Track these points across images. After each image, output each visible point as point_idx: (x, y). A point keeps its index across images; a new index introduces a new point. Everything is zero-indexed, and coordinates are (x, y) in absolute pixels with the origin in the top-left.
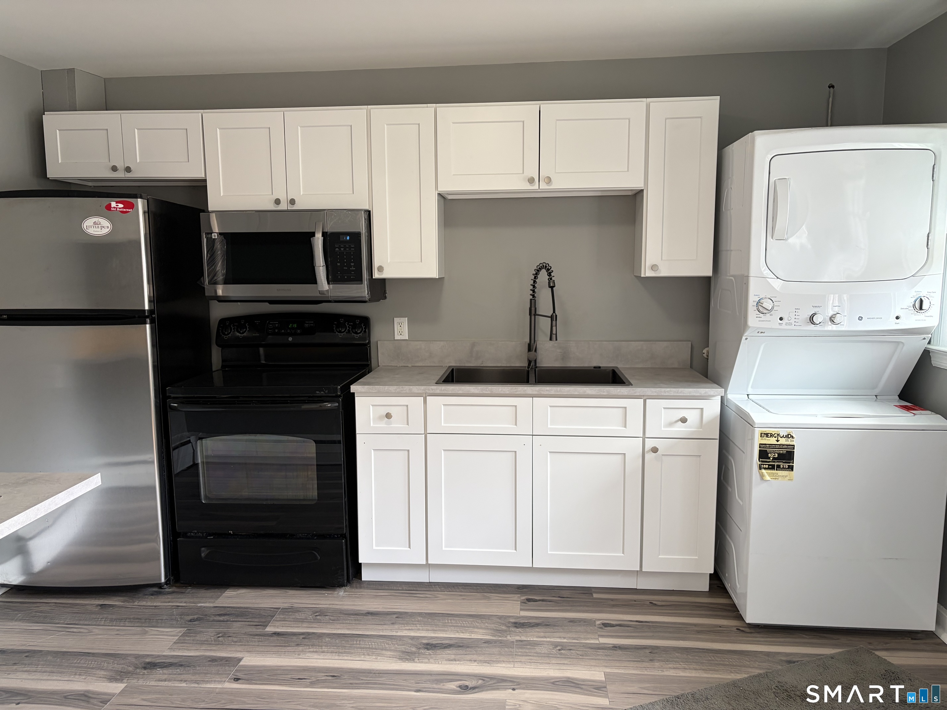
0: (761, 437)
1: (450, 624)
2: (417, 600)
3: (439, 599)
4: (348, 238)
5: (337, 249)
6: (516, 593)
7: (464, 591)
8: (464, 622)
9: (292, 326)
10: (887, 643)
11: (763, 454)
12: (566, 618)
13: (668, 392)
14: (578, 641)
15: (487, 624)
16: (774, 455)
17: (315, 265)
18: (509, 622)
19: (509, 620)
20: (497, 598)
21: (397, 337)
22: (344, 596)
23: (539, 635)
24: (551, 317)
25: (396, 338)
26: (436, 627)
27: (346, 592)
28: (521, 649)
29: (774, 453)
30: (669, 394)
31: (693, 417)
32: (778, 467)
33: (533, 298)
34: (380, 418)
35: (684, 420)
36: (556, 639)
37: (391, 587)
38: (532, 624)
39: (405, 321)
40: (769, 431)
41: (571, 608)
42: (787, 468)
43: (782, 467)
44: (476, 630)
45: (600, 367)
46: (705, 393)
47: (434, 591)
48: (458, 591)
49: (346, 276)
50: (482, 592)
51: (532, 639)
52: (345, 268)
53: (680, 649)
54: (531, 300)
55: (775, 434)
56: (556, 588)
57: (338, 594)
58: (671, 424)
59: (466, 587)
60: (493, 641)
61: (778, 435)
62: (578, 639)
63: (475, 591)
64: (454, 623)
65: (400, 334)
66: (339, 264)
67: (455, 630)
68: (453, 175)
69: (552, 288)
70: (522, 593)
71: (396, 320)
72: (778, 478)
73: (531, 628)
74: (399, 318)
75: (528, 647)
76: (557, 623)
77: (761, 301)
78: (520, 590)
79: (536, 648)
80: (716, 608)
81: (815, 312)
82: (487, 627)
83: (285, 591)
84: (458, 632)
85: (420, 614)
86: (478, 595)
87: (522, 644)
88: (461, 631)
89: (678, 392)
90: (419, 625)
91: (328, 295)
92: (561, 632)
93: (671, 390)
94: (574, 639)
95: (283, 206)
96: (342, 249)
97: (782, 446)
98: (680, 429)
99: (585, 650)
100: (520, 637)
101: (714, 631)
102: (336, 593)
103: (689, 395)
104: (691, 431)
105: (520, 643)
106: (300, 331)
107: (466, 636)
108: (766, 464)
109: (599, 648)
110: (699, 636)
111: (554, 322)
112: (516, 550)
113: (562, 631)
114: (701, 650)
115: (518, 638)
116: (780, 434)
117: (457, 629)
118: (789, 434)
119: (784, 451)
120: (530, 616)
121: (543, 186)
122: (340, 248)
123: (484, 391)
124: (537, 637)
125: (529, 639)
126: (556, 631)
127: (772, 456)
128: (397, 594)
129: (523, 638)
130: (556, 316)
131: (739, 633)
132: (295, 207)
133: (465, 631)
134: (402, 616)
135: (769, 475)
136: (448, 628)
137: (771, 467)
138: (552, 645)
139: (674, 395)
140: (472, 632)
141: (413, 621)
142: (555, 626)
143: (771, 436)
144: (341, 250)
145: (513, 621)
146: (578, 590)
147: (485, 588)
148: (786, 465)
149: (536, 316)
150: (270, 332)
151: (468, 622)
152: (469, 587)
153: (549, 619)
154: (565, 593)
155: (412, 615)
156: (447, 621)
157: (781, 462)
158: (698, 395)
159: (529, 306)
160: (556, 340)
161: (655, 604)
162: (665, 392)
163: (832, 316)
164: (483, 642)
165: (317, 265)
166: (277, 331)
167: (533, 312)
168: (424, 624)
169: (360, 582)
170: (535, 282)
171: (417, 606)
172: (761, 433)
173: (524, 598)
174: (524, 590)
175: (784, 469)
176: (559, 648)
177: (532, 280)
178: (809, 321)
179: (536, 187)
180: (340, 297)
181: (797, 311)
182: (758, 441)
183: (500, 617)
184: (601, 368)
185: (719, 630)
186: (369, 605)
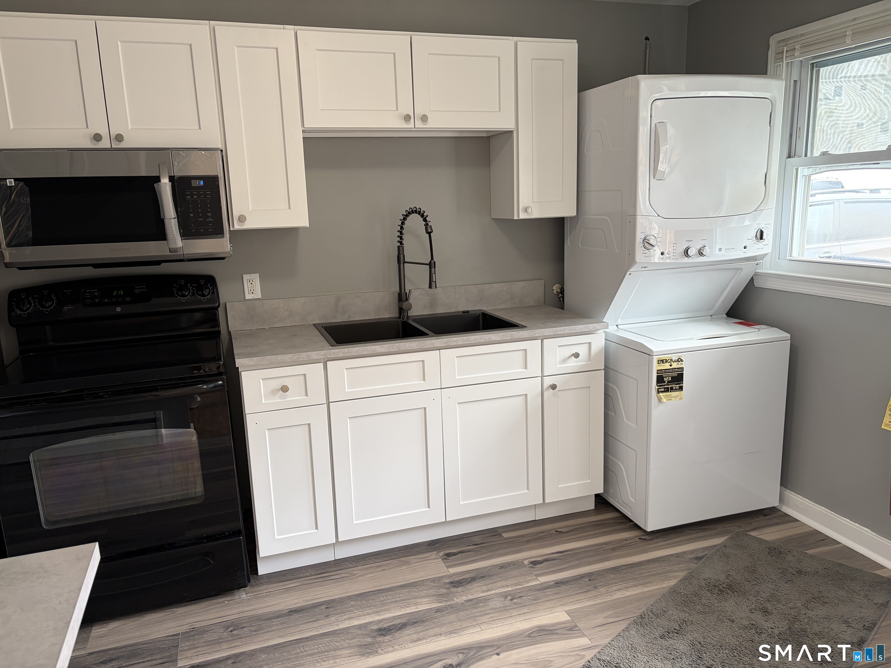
0: (658, 364)
1: (389, 601)
2: (333, 583)
3: (358, 577)
4: (202, 183)
5: (188, 197)
6: (431, 550)
7: (378, 561)
8: (401, 595)
9: (117, 293)
10: (750, 524)
11: (660, 379)
12: (495, 565)
13: (563, 330)
14: (521, 587)
15: (425, 591)
16: (669, 379)
17: (164, 216)
18: (446, 583)
19: (444, 581)
20: (416, 561)
21: (248, 296)
22: (249, 599)
23: (483, 589)
24: (430, 264)
25: (247, 298)
26: (376, 608)
27: (248, 593)
28: (476, 609)
29: (668, 377)
30: (563, 333)
31: (583, 351)
32: (672, 388)
33: (400, 245)
34: (274, 392)
35: (576, 355)
36: (500, 589)
37: (297, 575)
38: (468, 580)
39: (256, 277)
40: (664, 357)
41: (492, 553)
42: (678, 389)
43: (674, 388)
44: (418, 600)
45: (468, 312)
46: (594, 328)
47: (346, 568)
48: (372, 562)
49: (202, 229)
50: (397, 557)
51: (479, 596)
52: (200, 219)
53: (610, 570)
54: (399, 247)
55: (669, 359)
56: (465, 537)
57: (240, 598)
58: (564, 361)
59: (378, 556)
60: (443, 608)
61: (671, 360)
62: (520, 584)
63: (389, 558)
64: (391, 599)
65: (251, 293)
66: (192, 215)
67: (398, 606)
68: (321, 110)
69: (429, 233)
70: (438, 549)
71: (246, 277)
72: (671, 399)
73: (470, 584)
74: (249, 275)
75: (481, 605)
76: (490, 573)
77: (647, 238)
78: (433, 547)
79: (488, 603)
80: (611, 523)
81: (688, 246)
82: (427, 594)
83: (172, 611)
84: (403, 608)
85: (349, 598)
86: (395, 562)
87: (474, 603)
88: (404, 605)
89: (571, 330)
90: (357, 610)
91: (181, 253)
92: (501, 581)
93: (565, 328)
94: (516, 585)
95: (105, 144)
96: (195, 197)
97: (674, 370)
98: (573, 364)
99: (533, 593)
100: (466, 596)
101: (623, 545)
102: (237, 597)
103: (580, 331)
104: (583, 364)
105: (470, 603)
106: (130, 299)
107: (413, 609)
108: (662, 388)
109: (544, 589)
110: (617, 553)
111: (433, 269)
112: (429, 507)
113: (500, 579)
114: (627, 566)
115: (465, 598)
116: (673, 359)
117: (398, 604)
118: (679, 358)
119: (675, 374)
120: (461, 572)
121: (419, 125)
122: (192, 195)
123: (391, 349)
124: (482, 592)
125: (476, 597)
126: (495, 581)
127: (666, 380)
128: (310, 582)
129: (470, 597)
130: (435, 262)
131: (643, 542)
132: (123, 145)
133: (408, 604)
134: (331, 605)
135: (665, 397)
136: (389, 606)
137: (666, 390)
138: (502, 597)
139: (569, 332)
140: (416, 604)
141: (347, 608)
142: (490, 576)
143: (666, 362)
144: (193, 198)
145: (448, 581)
146: (486, 534)
147: (397, 552)
148: (677, 387)
149: (405, 264)
150: (88, 302)
151: (404, 594)
152: (380, 556)
153: (480, 570)
154: (477, 539)
155: (341, 601)
156: (382, 599)
157: (673, 384)
158: (588, 330)
159: (397, 254)
160: (436, 288)
161: (561, 532)
162: (560, 331)
163: (701, 248)
164: (434, 611)
165: (166, 217)
166: (97, 300)
167: (401, 260)
168: (361, 608)
169: (257, 578)
170: (402, 228)
171: (340, 590)
172: (658, 360)
173: (441, 554)
174: (436, 545)
175: (676, 390)
176: (509, 598)
177: (399, 225)
178: (684, 255)
179: (411, 125)
180: (196, 255)
181: (674, 245)
182: (656, 367)
183: (433, 580)
184: (470, 313)
185: (627, 544)
186: (285, 602)
